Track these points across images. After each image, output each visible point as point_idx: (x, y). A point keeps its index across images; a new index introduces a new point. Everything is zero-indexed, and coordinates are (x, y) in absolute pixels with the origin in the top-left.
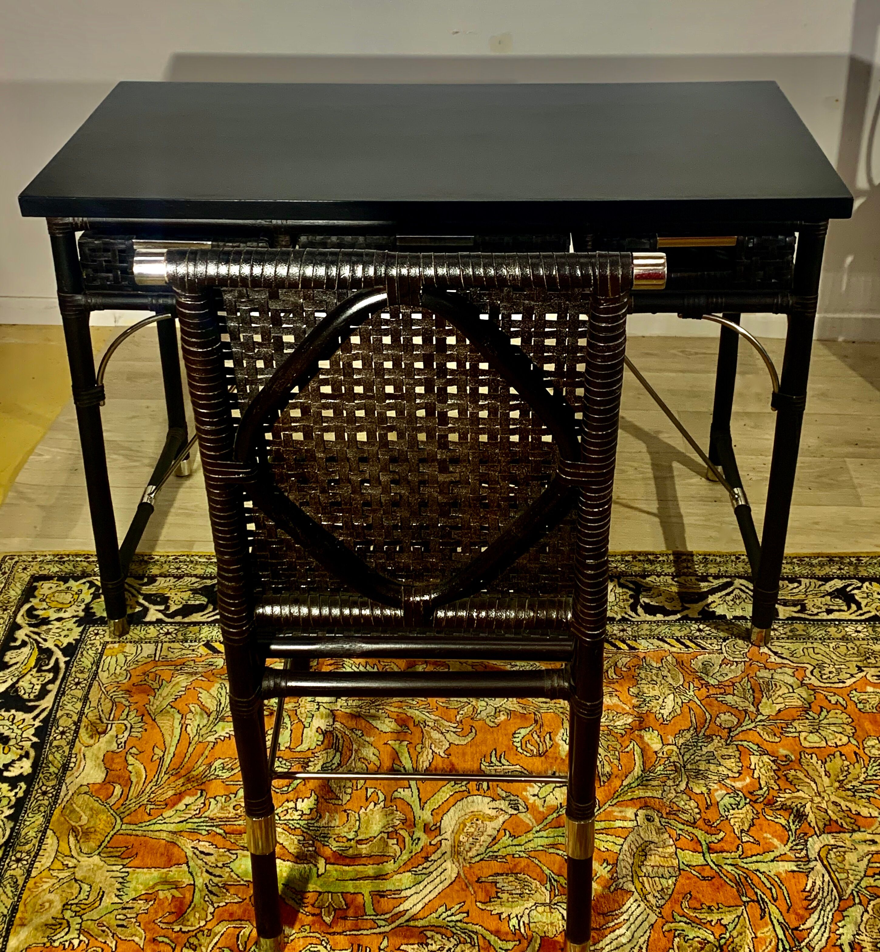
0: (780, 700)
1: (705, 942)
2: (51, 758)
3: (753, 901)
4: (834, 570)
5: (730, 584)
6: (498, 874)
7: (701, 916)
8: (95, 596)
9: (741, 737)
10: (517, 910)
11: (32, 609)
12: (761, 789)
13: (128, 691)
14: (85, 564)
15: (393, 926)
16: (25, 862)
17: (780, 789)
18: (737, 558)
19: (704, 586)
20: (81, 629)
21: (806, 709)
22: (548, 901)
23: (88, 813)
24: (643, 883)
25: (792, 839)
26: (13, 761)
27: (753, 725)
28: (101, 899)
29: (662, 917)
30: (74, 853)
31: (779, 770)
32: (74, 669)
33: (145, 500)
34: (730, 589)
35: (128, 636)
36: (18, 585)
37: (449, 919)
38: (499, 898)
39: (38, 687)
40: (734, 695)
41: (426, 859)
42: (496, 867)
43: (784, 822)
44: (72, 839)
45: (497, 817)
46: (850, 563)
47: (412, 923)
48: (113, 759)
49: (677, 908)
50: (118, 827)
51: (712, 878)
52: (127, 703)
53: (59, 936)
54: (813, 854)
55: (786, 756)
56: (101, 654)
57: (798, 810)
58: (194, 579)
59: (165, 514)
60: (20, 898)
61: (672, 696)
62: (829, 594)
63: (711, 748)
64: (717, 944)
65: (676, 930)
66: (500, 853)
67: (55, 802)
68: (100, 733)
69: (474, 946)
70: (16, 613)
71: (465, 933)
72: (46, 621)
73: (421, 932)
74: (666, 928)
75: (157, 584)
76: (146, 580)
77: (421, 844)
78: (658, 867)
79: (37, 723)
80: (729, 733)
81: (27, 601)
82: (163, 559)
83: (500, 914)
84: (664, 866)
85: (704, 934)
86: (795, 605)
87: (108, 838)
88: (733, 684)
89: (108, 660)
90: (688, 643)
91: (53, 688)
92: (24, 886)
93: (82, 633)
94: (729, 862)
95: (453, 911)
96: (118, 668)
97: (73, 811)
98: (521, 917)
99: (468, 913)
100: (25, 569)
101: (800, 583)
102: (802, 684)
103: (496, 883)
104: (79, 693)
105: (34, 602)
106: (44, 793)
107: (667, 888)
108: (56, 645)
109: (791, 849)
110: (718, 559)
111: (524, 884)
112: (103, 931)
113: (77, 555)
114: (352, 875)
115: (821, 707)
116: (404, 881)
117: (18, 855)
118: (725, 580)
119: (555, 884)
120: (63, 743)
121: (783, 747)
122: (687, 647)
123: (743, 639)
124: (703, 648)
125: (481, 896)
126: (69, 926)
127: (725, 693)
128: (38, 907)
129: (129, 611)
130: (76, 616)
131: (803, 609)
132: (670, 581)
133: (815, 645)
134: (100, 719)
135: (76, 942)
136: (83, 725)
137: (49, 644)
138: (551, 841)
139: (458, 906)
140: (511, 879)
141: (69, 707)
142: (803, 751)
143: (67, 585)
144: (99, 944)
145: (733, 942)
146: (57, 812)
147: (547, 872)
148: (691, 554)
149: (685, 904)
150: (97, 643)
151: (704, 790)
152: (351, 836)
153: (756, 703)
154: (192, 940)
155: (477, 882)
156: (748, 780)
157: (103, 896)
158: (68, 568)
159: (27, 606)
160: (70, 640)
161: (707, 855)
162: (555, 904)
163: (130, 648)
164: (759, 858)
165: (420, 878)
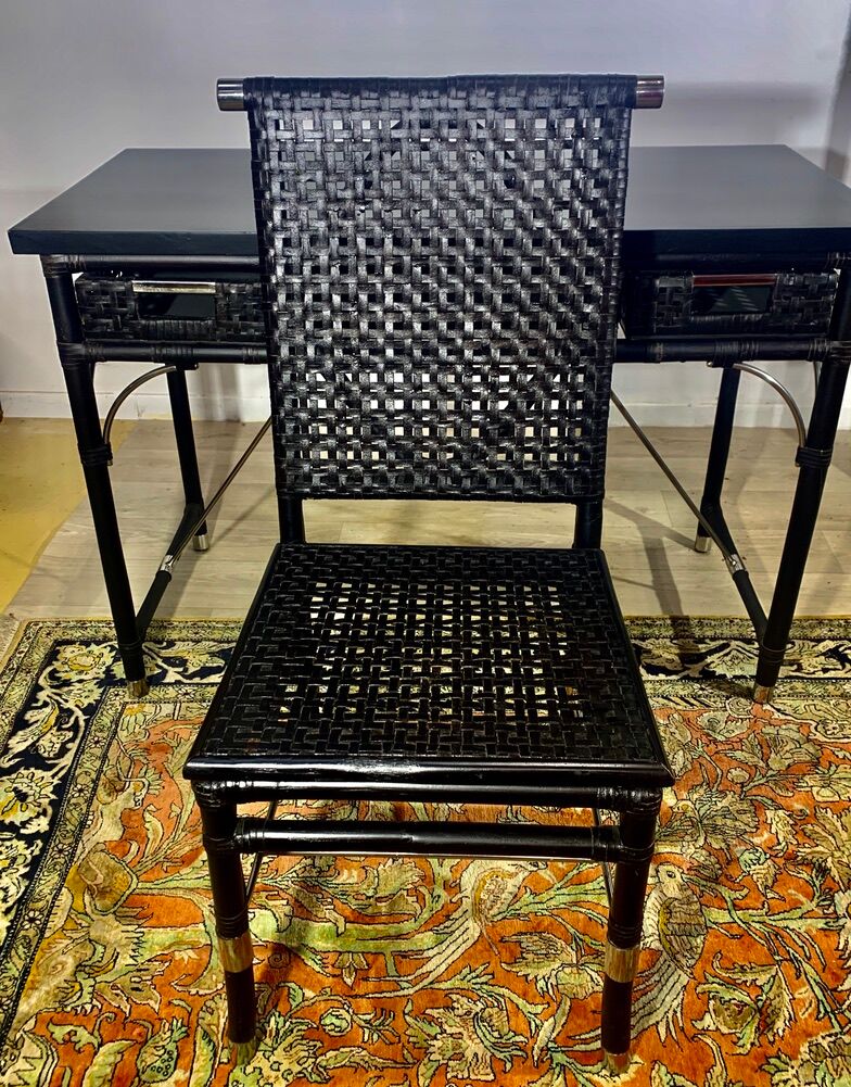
0: (788, 755)
1: (742, 1004)
2: (68, 815)
3: (786, 960)
4: (824, 631)
5: (727, 645)
6: (522, 934)
7: (735, 977)
8: (116, 660)
9: (754, 792)
10: (544, 971)
11: (55, 671)
12: (779, 844)
13: (147, 750)
14: (107, 629)
15: (417, 988)
16: (38, 922)
17: (798, 844)
18: (731, 622)
19: (702, 648)
20: (101, 690)
21: (815, 764)
22: (575, 962)
23: (104, 871)
24: (670, 942)
25: (818, 894)
26: (31, 819)
27: (765, 780)
28: (115, 961)
29: (694, 978)
30: (88, 910)
31: (796, 824)
32: (93, 728)
33: (163, 569)
34: (727, 650)
35: (148, 697)
36: (42, 649)
37: (474, 981)
38: (524, 958)
39: (58, 746)
40: (742, 750)
41: (448, 917)
42: (518, 925)
43: (808, 878)
44: (87, 898)
45: (517, 873)
46: (840, 626)
47: (436, 986)
48: (130, 817)
49: (708, 968)
50: (134, 886)
51: (741, 936)
52: (145, 761)
53: (70, 1001)
54: (841, 911)
55: (801, 811)
56: (121, 714)
57: (820, 865)
58: (212, 643)
59: (184, 584)
60: (32, 959)
61: (681, 753)
62: (823, 654)
63: (725, 803)
64: (754, 1006)
65: (710, 992)
66: (522, 911)
67: (71, 860)
68: (117, 791)
69: (502, 1010)
70: (38, 676)
71: (491, 996)
72: (67, 683)
73: (446, 995)
74: (699, 990)
75: (176, 647)
76: (165, 644)
77: (442, 902)
78: (685, 925)
79: (56, 781)
80: (742, 787)
81: (50, 664)
82: (182, 625)
83: (526, 976)
84: (690, 924)
85: (740, 996)
86: (792, 665)
87: (124, 898)
88: (741, 740)
89: (127, 718)
90: (693, 701)
91: (73, 746)
92: (37, 947)
93: (102, 694)
94: (757, 919)
95: (478, 972)
96: (137, 726)
97: (89, 869)
98: (549, 978)
99: (493, 974)
100: (48, 634)
101: (793, 643)
102: (808, 740)
103: (520, 943)
104: (98, 752)
105: (56, 664)
106: (60, 851)
107: (697, 947)
108: (77, 706)
109: (818, 905)
110: (713, 623)
111: (549, 944)
112: (117, 995)
113: (98, 622)
114: (373, 934)
115: (830, 762)
116: (426, 940)
117: (31, 914)
118: (722, 642)
119: (581, 943)
120: (81, 801)
121: (797, 801)
122: (692, 705)
123: (745, 697)
124: (707, 706)
125: (506, 956)
126: (81, 990)
127: (733, 749)
128: (50, 969)
129: (148, 673)
130: (97, 678)
131: (800, 668)
132: (669, 643)
133: (815, 702)
134: (118, 777)
135: (88, 1007)
136: (101, 782)
137: (70, 705)
138: (573, 898)
139: (482, 968)
140: (536, 938)
141: (88, 765)
142: (816, 806)
143: (89, 649)
144: (112, 1009)
145: (771, 1004)
146: (72, 871)
147: (572, 930)
148: (687, 618)
149: (717, 964)
150: (117, 703)
151: (723, 845)
152: (370, 893)
153: (765, 760)
154: (208, 1004)
155: (501, 941)
156: (766, 835)
157: (117, 957)
158: (90, 633)
159: (49, 669)
160: (91, 700)
161: (733, 912)
162: (582, 965)
163: (149, 708)
164: (786, 915)
165: (442, 937)
